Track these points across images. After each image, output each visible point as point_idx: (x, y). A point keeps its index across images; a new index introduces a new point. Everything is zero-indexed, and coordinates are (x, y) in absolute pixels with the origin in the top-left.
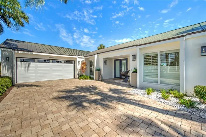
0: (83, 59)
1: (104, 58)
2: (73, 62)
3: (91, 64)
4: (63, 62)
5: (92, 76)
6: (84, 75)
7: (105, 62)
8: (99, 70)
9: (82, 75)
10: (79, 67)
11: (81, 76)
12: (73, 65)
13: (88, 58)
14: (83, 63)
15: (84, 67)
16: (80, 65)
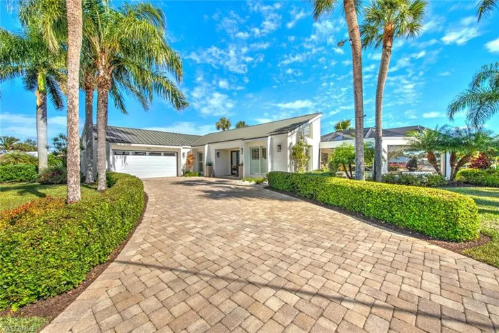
0: (189, 150)
1: (216, 150)
2: (176, 154)
3: (201, 156)
4: (162, 153)
5: (202, 173)
6: (191, 171)
7: (218, 154)
8: (210, 164)
9: (189, 172)
10: (184, 161)
11: (186, 173)
12: (175, 158)
13: (196, 149)
14: (190, 156)
15: (191, 161)
16: (185, 158)
